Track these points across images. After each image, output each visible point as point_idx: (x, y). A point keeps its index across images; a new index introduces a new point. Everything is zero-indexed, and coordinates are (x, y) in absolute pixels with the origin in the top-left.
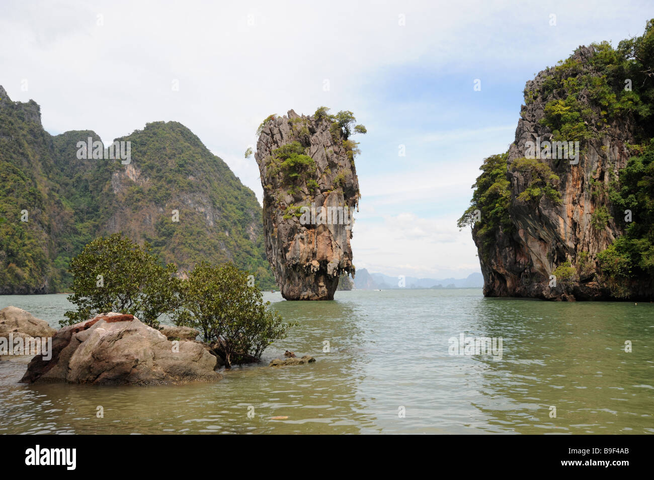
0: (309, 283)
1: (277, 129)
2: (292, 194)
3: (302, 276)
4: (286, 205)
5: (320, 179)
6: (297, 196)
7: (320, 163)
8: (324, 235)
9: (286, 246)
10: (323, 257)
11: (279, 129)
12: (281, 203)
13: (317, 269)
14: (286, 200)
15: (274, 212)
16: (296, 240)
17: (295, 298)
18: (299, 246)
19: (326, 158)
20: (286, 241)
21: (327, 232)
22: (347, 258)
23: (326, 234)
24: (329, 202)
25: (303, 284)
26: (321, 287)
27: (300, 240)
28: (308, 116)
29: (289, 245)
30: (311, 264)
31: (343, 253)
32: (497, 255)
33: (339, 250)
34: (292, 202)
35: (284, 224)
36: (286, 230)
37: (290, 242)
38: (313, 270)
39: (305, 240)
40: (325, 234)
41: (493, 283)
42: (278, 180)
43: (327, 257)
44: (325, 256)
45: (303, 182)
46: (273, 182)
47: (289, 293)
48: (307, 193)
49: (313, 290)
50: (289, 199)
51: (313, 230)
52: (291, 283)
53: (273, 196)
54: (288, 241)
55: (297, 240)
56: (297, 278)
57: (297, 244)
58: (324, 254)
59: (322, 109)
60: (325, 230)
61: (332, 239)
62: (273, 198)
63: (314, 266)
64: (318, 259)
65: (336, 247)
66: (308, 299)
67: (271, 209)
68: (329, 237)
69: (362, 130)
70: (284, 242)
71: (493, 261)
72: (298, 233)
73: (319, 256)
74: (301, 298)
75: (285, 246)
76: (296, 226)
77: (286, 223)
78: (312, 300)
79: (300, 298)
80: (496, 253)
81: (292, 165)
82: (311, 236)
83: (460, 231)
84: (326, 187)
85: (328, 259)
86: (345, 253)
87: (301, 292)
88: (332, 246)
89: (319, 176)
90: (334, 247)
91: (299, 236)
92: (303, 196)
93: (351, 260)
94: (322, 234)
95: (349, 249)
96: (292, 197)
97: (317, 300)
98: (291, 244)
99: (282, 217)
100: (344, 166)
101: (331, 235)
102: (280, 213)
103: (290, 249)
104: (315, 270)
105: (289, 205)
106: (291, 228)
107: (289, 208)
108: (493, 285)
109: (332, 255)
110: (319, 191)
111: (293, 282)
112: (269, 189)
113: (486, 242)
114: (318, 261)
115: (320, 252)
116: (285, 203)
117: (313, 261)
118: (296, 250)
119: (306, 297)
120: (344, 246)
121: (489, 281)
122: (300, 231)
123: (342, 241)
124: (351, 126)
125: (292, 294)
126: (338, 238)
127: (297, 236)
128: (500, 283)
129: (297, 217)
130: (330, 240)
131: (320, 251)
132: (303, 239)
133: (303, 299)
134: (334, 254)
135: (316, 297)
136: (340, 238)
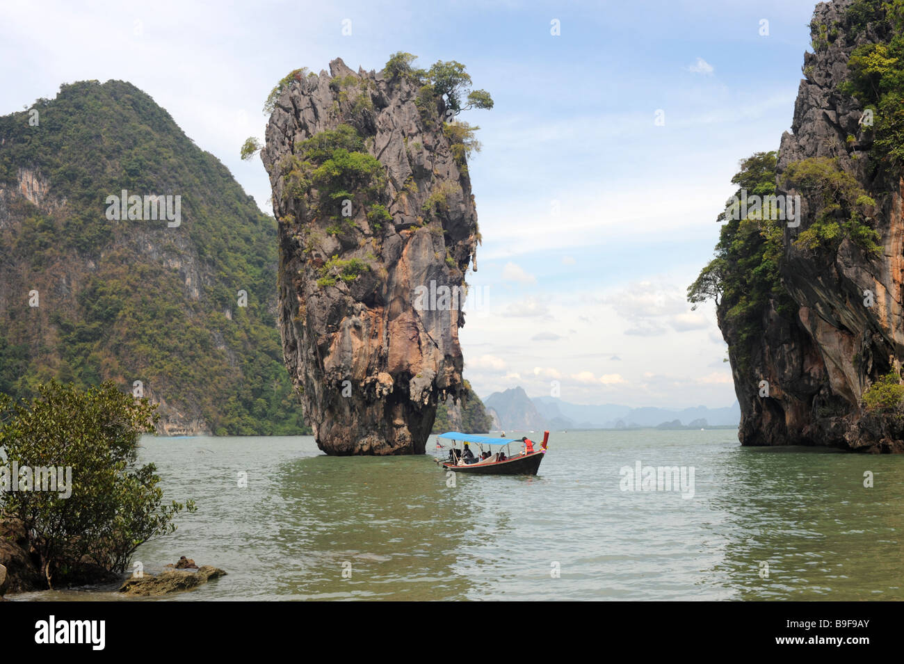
0: (372, 419)
1: (307, 98)
2: (336, 235)
3: (357, 405)
4: (324, 258)
5: (394, 202)
6: (347, 239)
7: (395, 169)
8: (403, 320)
9: (323, 342)
10: (401, 365)
11: (311, 100)
12: (314, 253)
13: (389, 390)
14: (324, 246)
15: (299, 272)
16: (344, 329)
17: (344, 449)
18: (351, 343)
19: (406, 160)
20: (323, 332)
21: (410, 313)
22: (452, 368)
23: (407, 317)
24: (414, 251)
25: (359, 420)
26: (398, 427)
27: (353, 329)
28: (373, 73)
29: (330, 340)
30: (377, 380)
31: (442, 357)
32: (767, 359)
33: (434, 350)
34: (335, 252)
35: (319, 296)
36: (324, 308)
37: (333, 334)
38: (381, 393)
39: (364, 330)
40: (405, 318)
41: (758, 416)
42: (307, 206)
43: (409, 365)
44: (406, 364)
45: (359, 210)
46: (297, 208)
47: (332, 439)
48: (367, 232)
49: (381, 434)
50: (329, 244)
51: (380, 310)
52: (336, 419)
53: (298, 237)
54: (329, 332)
55: (347, 329)
56: (347, 409)
57: (346, 339)
58: (404, 359)
59: (400, 57)
60: (405, 310)
61: (420, 327)
62: (297, 242)
63: (383, 385)
64: (391, 369)
65: (429, 344)
66: (371, 452)
67: (295, 264)
68: (414, 324)
69: (484, 101)
70: (319, 335)
71: (757, 372)
72: (349, 316)
73: (393, 362)
74: (357, 449)
75: (320, 342)
76: (344, 301)
77: (324, 295)
78: (379, 454)
79: (353, 450)
80: (763, 354)
81: (336, 173)
82: (376, 322)
83: (694, 309)
84: (408, 220)
85: (412, 369)
86: (447, 356)
87: (356, 438)
88: (419, 343)
89: (393, 196)
90: (424, 343)
91: (350, 322)
92: (359, 239)
93: (460, 372)
94: (399, 318)
95: (457, 348)
96: (336, 241)
97: (388, 454)
98: (333, 338)
99: (316, 283)
100: (446, 176)
101: (417, 320)
102: (312, 273)
103: (332, 348)
104: (385, 393)
105: (330, 256)
106: (334, 305)
107: (329, 264)
108: (758, 421)
109: (421, 362)
110: (392, 227)
111: (340, 417)
112: (288, 224)
113: (745, 332)
114: (390, 373)
115: (394, 356)
116: (322, 254)
117: (381, 374)
118: (343, 351)
119: (366, 448)
120: (444, 341)
121: (750, 412)
122: (352, 312)
123: (441, 331)
124: (462, 92)
125: (336, 441)
126: (433, 326)
127: (346, 322)
128: (773, 417)
129: (346, 282)
130: (417, 329)
131: (395, 352)
132: (358, 328)
133: (361, 453)
134: (425, 360)
135: (387, 449)
136: (437, 326)
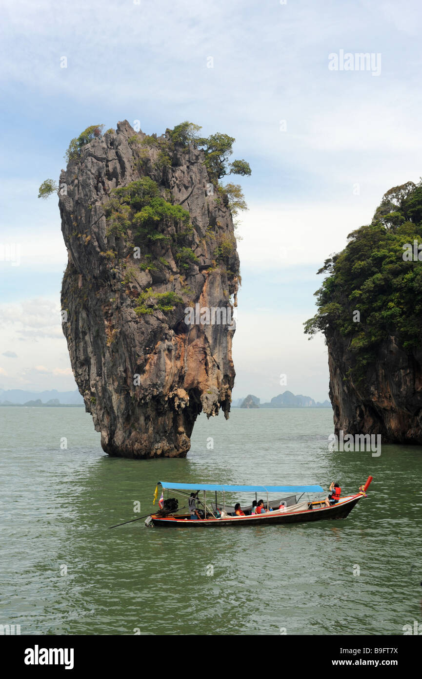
0: (164, 427)
1: (114, 151)
2: (149, 270)
3: (152, 416)
4: (139, 289)
5: (198, 246)
6: (158, 274)
7: (199, 219)
8: (196, 345)
9: (141, 362)
10: (193, 383)
11: (117, 153)
12: (131, 285)
13: (186, 404)
14: (139, 280)
15: (111, 300)
16: (160, 352)
17: (143, 453)
18: (165, 363)
19: (206, 212)
20: (141, 353)
21: (202, 339)
22: (227, 386)
23: (200, 342)
24: (210, 288)
25: (154, 428)
26: (181, 433)
27: (167, 352)
29: (146, 360)
30: (176, 395)
31: (222, 377)
32: (380, 380)
33: (217, 370)
34: (149, 285)
35: (137, 322)
36: (143, 333)
37: (148, 355)
38: (179, 406)
39: (173, 353)
40: (198, 343)
42: (124, 244)
43: (198, 383)
44: (196, 382)
45: (167, 251)
46: (117, 245)
47: (133, 444)
48: (175, 270)
49: (170, 441)
50: (144, 278)
51: (183, 336)
52: (133, 426)
53: (116, 270)
54: (146, 353)
55: (162, 352)
56: (142, 419)
57: (162, 359)
58: (196, 378)
59: (186, 125)
60: (198, 337)
61: (208, 352)
62: (114, 275)
63: (182, 399)
64: (186, 385)
65: (214, 365)
66: (163, 455)
67: (106, 293)
68: (204, 348)
69: (242, 169)
70: (139, 356)
71: (372, 389)
72: (162, 340)
73: (188, 380)
74: (153, 453)
75: (139, 362)
76: (161, 328)
77: (142, 322)
78: (168, 457)
79: (149, 453)
80: (377, 376)
81: (156, 218)
82: (180, 347)
84: (208, 262)
85: (201, 386)
86: (226, 376)
87: (152, 444)
88: (206, 364)
89: (197, 241)
90: (210, 365)
91: (165, 346)
92: (167, 275)
93: (231, 389)
94: (194, 343)
95: (232, 369)
96: (149, 276)
97: (175, 457)
98: (149, 359)
99: (134, 312)
101: (207, 346)
102: (129, 302)
103: (147, 367)
104: (183, 406)
105: (144, 289)
106: (153, 331)
107: (144, 295)
109: (207, 381)
110: (197, 268)
111: (136, 424)
112: (109, 259)
113: (364, 359)
114: (185, 389)
115: (189, 375)
116: (138, 286)
117: (179, 390)
118: (160, 370)
119: (159, 452)
120: (224, 364)
122: (166, 338)
123: (222, 356)
125: (137, 446)
126: (216, 351)
127: (161, 345)
129: (163, 311)
130: (205, 353)
131: (190, 372)
132: (169, 350)
133: (156, 456)
134: (210, 378)
135: (175, 452)
136: (219, 351)
